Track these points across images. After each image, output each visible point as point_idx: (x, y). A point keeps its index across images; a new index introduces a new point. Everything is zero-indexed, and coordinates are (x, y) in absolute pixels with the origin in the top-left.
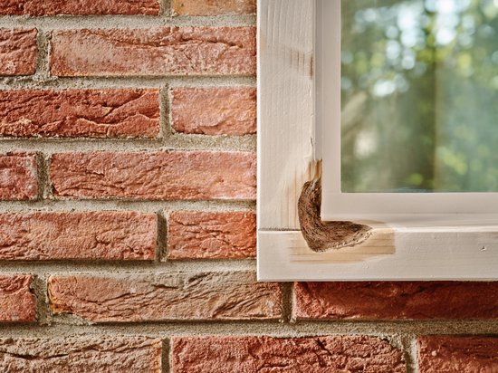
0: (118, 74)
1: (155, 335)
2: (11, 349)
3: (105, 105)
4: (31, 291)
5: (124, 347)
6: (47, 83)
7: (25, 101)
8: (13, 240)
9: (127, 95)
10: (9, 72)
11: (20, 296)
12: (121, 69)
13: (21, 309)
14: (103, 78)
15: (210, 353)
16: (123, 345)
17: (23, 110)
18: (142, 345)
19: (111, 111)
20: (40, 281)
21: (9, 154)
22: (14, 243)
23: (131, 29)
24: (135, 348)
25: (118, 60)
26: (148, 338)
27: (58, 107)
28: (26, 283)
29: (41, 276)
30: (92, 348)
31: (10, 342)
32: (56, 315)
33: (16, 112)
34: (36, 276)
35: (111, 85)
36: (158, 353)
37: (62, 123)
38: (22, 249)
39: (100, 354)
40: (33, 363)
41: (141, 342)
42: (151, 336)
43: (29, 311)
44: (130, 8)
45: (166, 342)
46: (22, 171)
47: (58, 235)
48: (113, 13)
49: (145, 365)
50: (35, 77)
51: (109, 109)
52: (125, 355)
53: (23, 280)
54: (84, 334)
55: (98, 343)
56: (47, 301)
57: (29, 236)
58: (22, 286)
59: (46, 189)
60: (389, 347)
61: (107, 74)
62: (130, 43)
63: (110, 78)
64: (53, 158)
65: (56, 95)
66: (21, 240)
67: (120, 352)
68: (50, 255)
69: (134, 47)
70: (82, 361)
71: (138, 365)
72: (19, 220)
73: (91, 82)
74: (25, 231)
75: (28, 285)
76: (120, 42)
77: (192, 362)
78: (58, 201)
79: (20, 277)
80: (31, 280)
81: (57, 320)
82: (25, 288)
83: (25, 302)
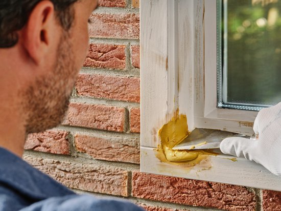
0: (105, 37)
1: (125, 169)
2: (59, 166)
3: (99, 52)
4: (67, 140)
5: (109, 173)
9: (110, 47)
11: (61, 143)
12: (107, 34)
13: (61, 148)
14: (98, 38)
15: (151, 183)
16: (109, 172)
18: (118, 173)
19: (102, 55)
20: (71, 135)
23: (112, 14)
24: (114, 175)
25: (105, 30)
26: (121, 170)
28: (64, 136)
29: (72, 133)
30: (95, 171)
31: (58, 163)
32: (79, 152)
34: (70, 132)
35: (102, 42)
36: (126, 178)
39: (98, 175)
40: (68, 175)
41: (118, 172)
42: (123, 169)
43: (65, 150)
44: (110, 4)
45: (130, 173)
47: (78, 114)
48: (103, 6)
49: (119, 184)
51: (101, 54)
52: (110, 177)
53: (63, 134)
54: (92, 163)
55: (97, 169)
56: (74, 145)
58: (62, 137)
59: (74, 90)
60: (247, 192)
61: (100, 37)
62: (111, 21)
63: (101, 39)
67: (108, 175)
68: (74, 124)
69: (113, 23)
70: (90, 177)
71: (116, 183)
73: (93, 40)
75: (65, 137)
76: (106, 21)
77: (142, 186)
78: (79, 97)
79: (61, 133)
80: (66, 135)
81: (80, 155)
82: (63, 138)
83: (63, 145)
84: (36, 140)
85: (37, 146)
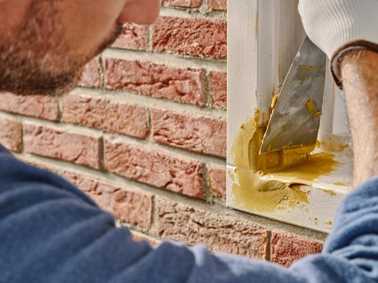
1: (265, 226)
2: (192, 216)
4: (201, 175)
5: (246, 231)
6: (207, 14)
7: (197, 28)
8: (191, 135)
10: (188, 5)
11: (193, 179)
13: (193, 188)
15: (293, 250)
16: (245, 229)
17: (196, 35)
18: (255, 232)
20: (206, 169)
21: (189, 69)
22: (191, 138)
24: (252, 234)
26: (260, 228)
27: (212, 34)
28: (197, 169)
29: (207, 166)
30: (230, 226)
31: (192, 210)
32: (214, 196)
33: (192, 37)
34: (205, 164)
36: (265, 241)
37: (214, 47)
38: (195, 143)
39: (234, 233)
40: (202, 229)
41: (256, 230)
42: (262, 226)
43: (198, 191)
45: (269, 233)
46: (194, 83)
47: (212, 135)
49: (256, 249)
50: (200, 9)
52: (246, 237)
53: (195, 166)
54: (228, 215)
55: (233, 224)
56: (208, 185)
57: (198, 133)
58: (194, 171)
59: (209, 98)
64: (211, 75)
65: (212, 24)
66: (195, 136)
67: (245, 234)
68: (207, 151)
70: (225, 235)
71: (252, 247)
72: (193, 120)
74: (196, 129)
77: (282, 254)
78: (213, 108)
79: (194, 164)
80: (200, 168)
81: (216, 201)
82: (196, 173)
83: (196, 183)
84: (168, 173)
85: (169, 183)
